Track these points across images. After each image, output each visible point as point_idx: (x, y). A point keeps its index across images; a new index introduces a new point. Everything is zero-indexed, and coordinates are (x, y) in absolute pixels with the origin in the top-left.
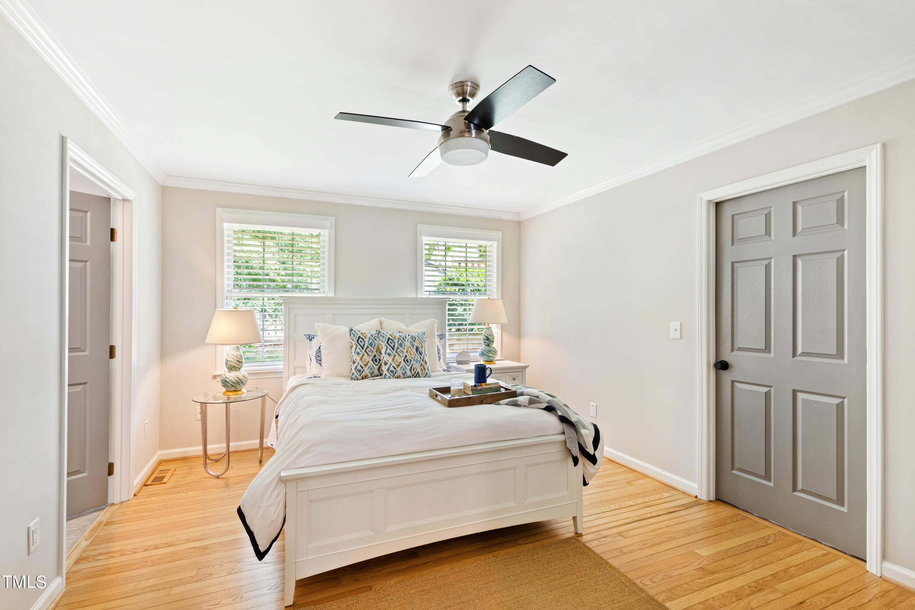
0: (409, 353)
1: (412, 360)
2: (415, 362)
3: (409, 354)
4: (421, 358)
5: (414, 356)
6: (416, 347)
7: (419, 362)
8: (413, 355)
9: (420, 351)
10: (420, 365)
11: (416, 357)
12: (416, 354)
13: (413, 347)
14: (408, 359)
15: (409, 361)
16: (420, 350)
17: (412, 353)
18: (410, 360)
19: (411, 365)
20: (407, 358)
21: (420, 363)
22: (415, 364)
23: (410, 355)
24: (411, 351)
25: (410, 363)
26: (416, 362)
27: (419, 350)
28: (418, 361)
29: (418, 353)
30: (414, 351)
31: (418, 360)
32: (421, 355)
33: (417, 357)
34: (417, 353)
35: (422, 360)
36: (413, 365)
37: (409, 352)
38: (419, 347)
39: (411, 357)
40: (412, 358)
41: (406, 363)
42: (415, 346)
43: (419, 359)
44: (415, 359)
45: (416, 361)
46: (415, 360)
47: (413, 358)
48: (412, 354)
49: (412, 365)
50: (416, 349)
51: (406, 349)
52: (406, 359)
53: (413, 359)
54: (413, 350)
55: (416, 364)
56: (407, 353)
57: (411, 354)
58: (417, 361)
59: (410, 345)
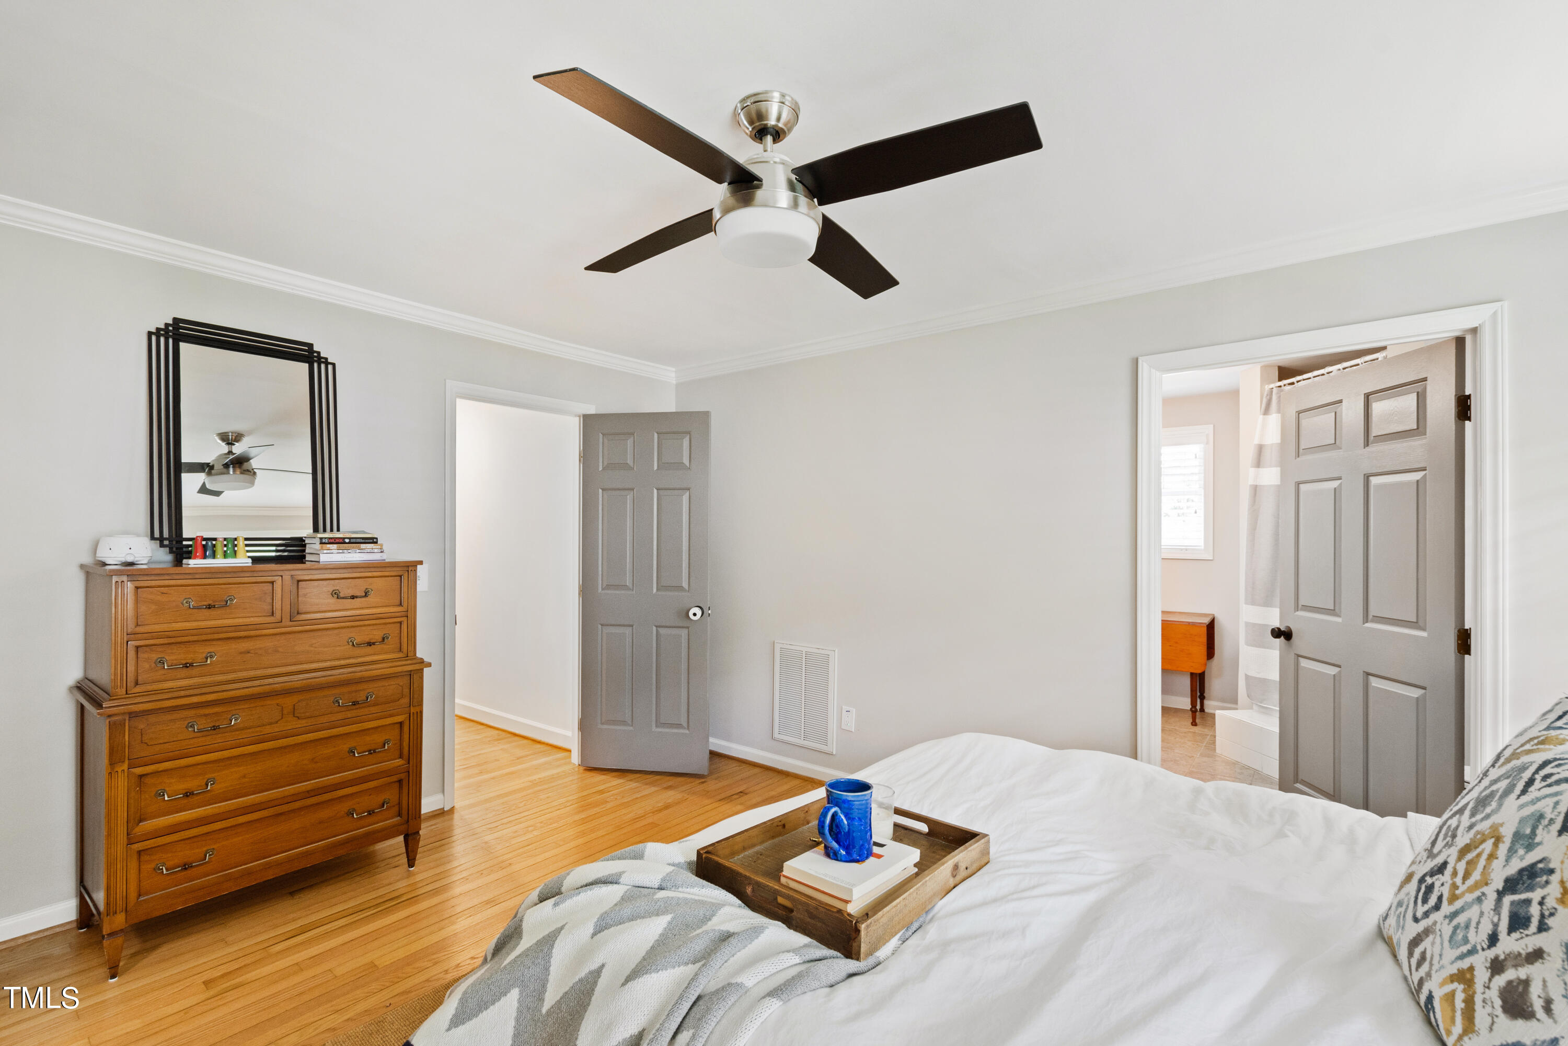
0: (1468, 863)
1: (1446, 909)
2: (1447, 930)
3: (1461, 867)
4: (1493, 939)
5: (1469, 897)
6: (1533, 865)
7: (1465, 949)
8: (1470, 890)
9: (1528, 902)
10: (1453, 969)
11: (1473, 913)
12: (1492, 897)
13: (1512, 851)
14: (1437, 884)
15: (1433, 900)
16: (1536, 895)
17: (1476, 876)
18: (1440, 898)
19: (1423, 924)
20: (1438, 880)
21: (1462, 957)
22: (1438, 940)
23: (1458, 880)
24: (1482, 862)
25: (1426, 914)
26: (1451, 938)
27: (1531, 888)
28: (1466, 940)
29: (1508, 899)
30: (1499, 874)
31: (1471, 935)
32: (1510, 931)
33: (1482, 914)
34: (1500, 894)
35: (1491, 954)
36: (1431, 937)
37: (1470, 856)
38: (1555, 878)
39: (1454, 886)
40: (1453, 898)
41: (1416, 902)
42: (1532, 857)
43: (1479, 937)
44: (1461, 919)
45: (1456, 928)
46: (1455, 922)
47: (1458, 904)
48: (1470, 882)
49: (1427, 932)
50: (1521, 871)
51: (1478, 833)
52: (1429, 880)
53: (1452, 908)
54: (1497, 864)
55: (1446, 944)
56: (1459, 859)
57: (1466, 876)
58: (1460, 935)
59: (1507, 833)
